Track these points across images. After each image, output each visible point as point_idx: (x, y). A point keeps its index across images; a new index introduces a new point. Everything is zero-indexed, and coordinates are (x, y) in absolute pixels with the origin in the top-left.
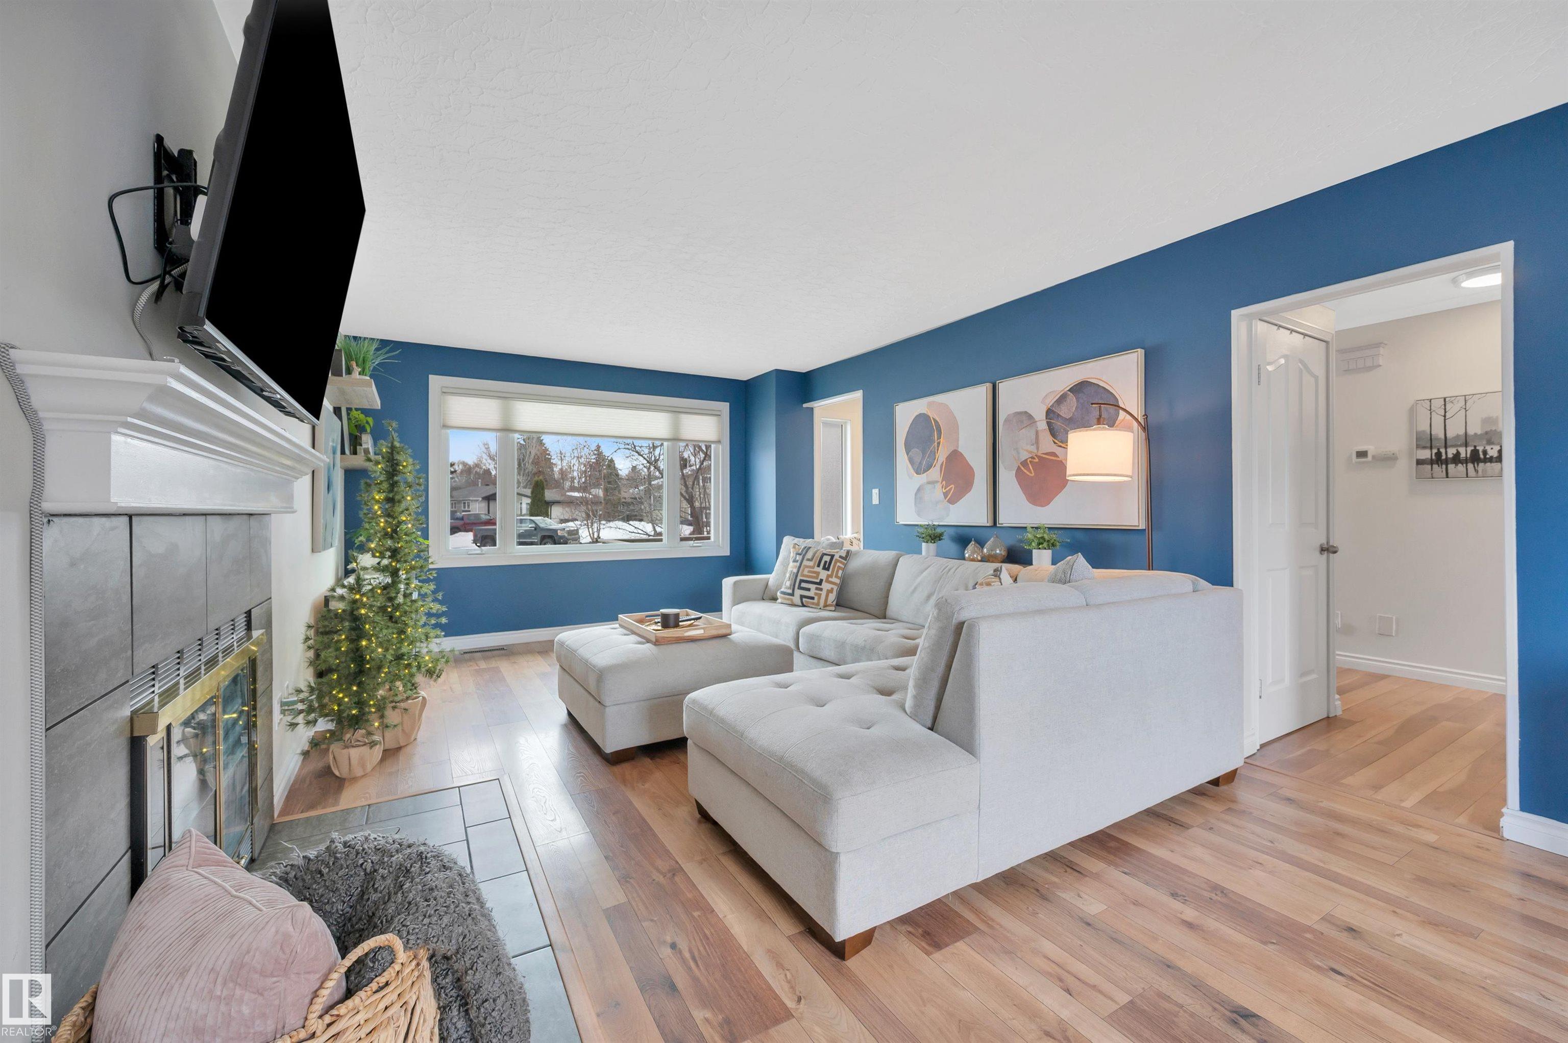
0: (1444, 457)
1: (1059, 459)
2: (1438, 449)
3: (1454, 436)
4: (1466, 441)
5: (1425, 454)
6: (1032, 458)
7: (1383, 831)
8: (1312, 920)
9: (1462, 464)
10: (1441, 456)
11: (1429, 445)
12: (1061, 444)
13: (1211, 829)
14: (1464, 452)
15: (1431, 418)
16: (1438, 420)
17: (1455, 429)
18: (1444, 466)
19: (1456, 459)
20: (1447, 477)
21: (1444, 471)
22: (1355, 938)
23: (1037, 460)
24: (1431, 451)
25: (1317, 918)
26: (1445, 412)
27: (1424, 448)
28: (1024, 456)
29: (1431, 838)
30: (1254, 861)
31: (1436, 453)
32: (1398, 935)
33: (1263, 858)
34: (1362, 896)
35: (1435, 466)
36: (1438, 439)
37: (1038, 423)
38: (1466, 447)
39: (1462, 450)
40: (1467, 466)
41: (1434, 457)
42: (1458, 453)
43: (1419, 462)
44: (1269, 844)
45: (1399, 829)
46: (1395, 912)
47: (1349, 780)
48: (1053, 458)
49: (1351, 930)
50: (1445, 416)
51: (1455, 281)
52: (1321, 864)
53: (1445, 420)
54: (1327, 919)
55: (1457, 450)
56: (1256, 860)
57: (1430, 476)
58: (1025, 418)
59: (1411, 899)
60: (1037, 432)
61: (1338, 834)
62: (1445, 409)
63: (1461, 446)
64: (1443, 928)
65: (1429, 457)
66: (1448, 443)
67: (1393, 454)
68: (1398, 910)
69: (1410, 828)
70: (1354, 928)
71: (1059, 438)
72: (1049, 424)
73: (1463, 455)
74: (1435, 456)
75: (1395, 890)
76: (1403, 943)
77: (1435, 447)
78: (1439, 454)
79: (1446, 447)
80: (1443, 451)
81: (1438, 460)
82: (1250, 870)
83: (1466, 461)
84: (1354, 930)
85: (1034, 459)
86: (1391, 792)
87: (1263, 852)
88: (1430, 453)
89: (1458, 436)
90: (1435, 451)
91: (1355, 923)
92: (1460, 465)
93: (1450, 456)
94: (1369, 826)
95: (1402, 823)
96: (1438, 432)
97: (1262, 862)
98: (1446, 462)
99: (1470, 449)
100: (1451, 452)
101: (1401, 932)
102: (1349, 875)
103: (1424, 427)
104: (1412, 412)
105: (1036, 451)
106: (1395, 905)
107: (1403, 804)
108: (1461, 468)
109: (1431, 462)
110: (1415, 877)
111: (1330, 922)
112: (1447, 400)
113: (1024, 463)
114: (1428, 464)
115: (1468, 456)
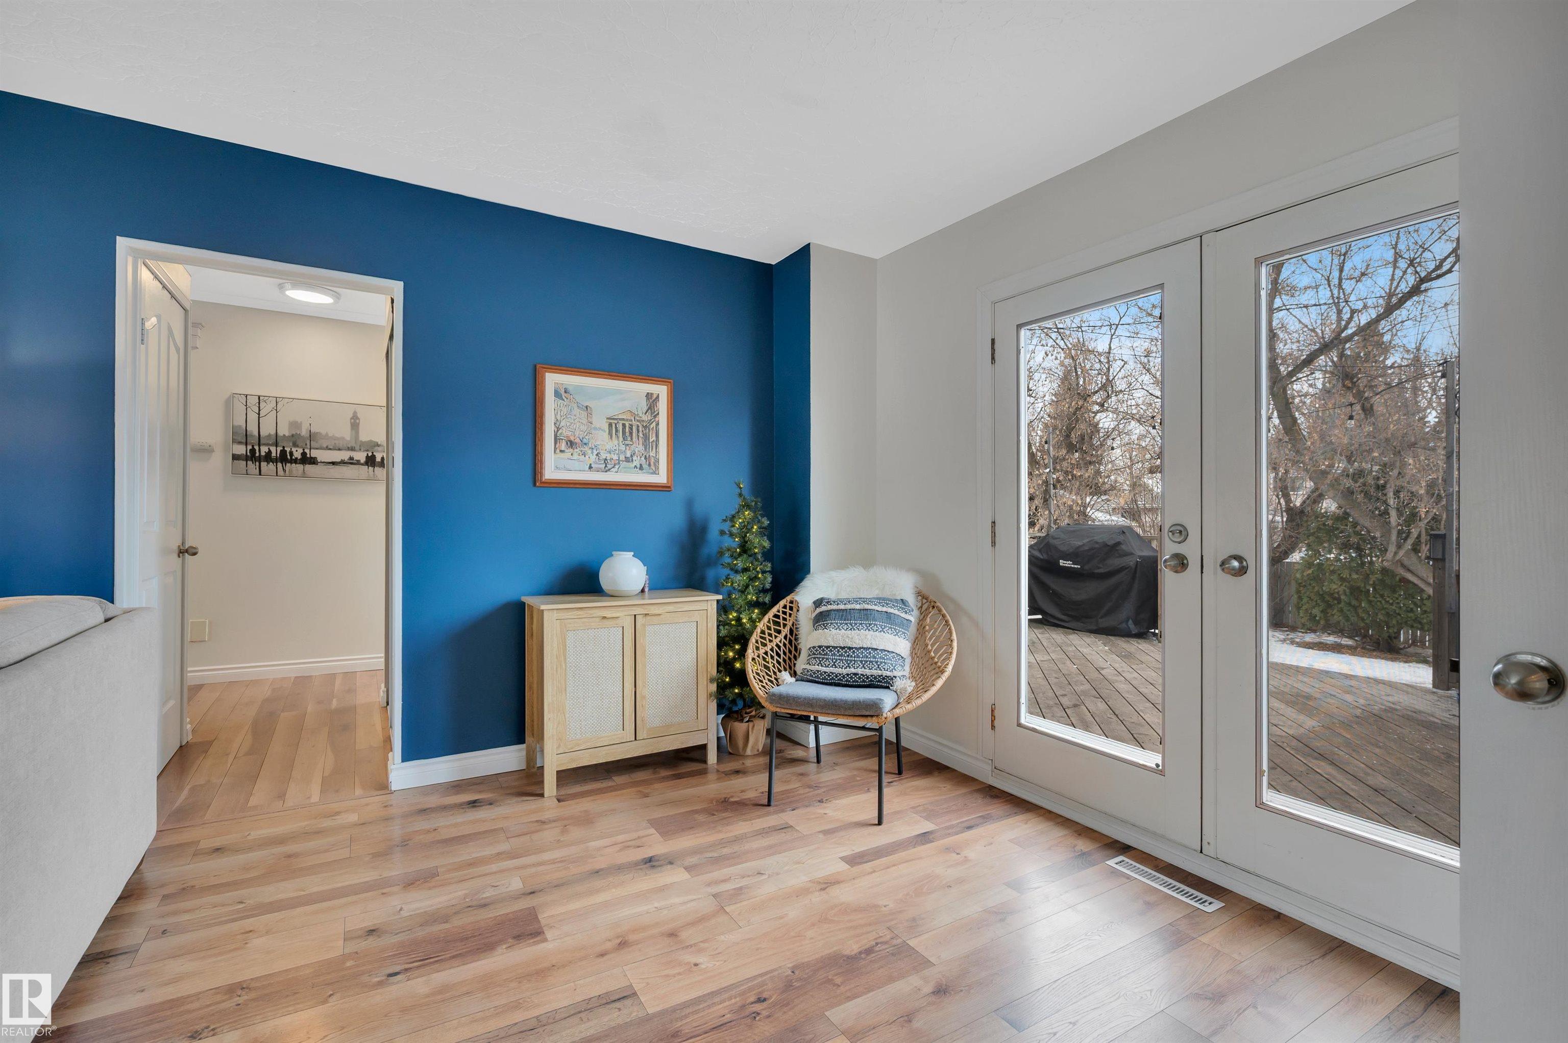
0: (257, 454)
2: (253, 446)
3: (267, 434)
4: (276, 441)
5: (241, 450)
7: (319, 832)
8: (338, 948)
9: (273, 463)
10: (255, 453)
11: (244, 441)
13: (164, 932)
14: (275, 452)
15: (246, 414)
16: (253, 417)
17: (268, 429)
18: (257, 463)
19: (268, 458)
20: (260, 474)
21: (258, 469)
22: (379, 936)
24: (246, 447)
25: (341, 942)
26: (259, 410)
27: (240, 443)
29: (353, 818)
30: (243, 933)
31: (250, 450)
32: (401, 909)
33: (248, 923)
34: (354, 898)
35: (250, 463)
36: (252, 436)
38: (277, 447)
39: (273, 449)
40: (276, 465)
41: (248, 454)
42: (270, 452)
43: (235, 457)
44: (241, 906)
45: (327, 823)
46: (383, 894)
47: (253, 801)
49: (371, 932)
50: (259, 414)
51: (281, 287)
52: (303, 893)
53: (259, 417)
54: (348, 937)
55: (269, 449)
56: (243, 931)
57: (245, 472)
59: (385, 875)
61: (289, 856)
62: (259, 407)
63: (272, 445)
64: (418, 883)
65: (245, 453)
66: (262, 442)
67: (210, 446)
68: (384, 891)
69: (333, 818)
70: (372, 929)
73: (274, 454)
74: (250, 452)
75: (367, 876)
76: (408, 914)
77: (250, 443)
78: (253, 451)
79: (259, 446)
80: (257, 448)
81: (252, 457)
82: (247, 945)
83: (275, 461)
84: (373, 930)
86: (294, 794)
87: (242, 918)
88: (245, 449)
89: (270, 435)
90: (249, 447)
91: (369, 923)
92: (271, 463)
93: (263, 454)
94: (307, 835)
95: (325, 817)
96: (253, 429)
97: (251, 928)
98: (259, 459)
99: (279, 449)
100: (264, 450)
101: (400, 906)
102: (330, 887)
103: (240, 421)
104: (229, 403)
106: (379, 887)
107: (312, 800)
108: (272, 466)
109: (246, 458)
110: (371, 856)
111: (352, 938)
112: (261, 398)
114: (243, 460)
115: (278, 456)
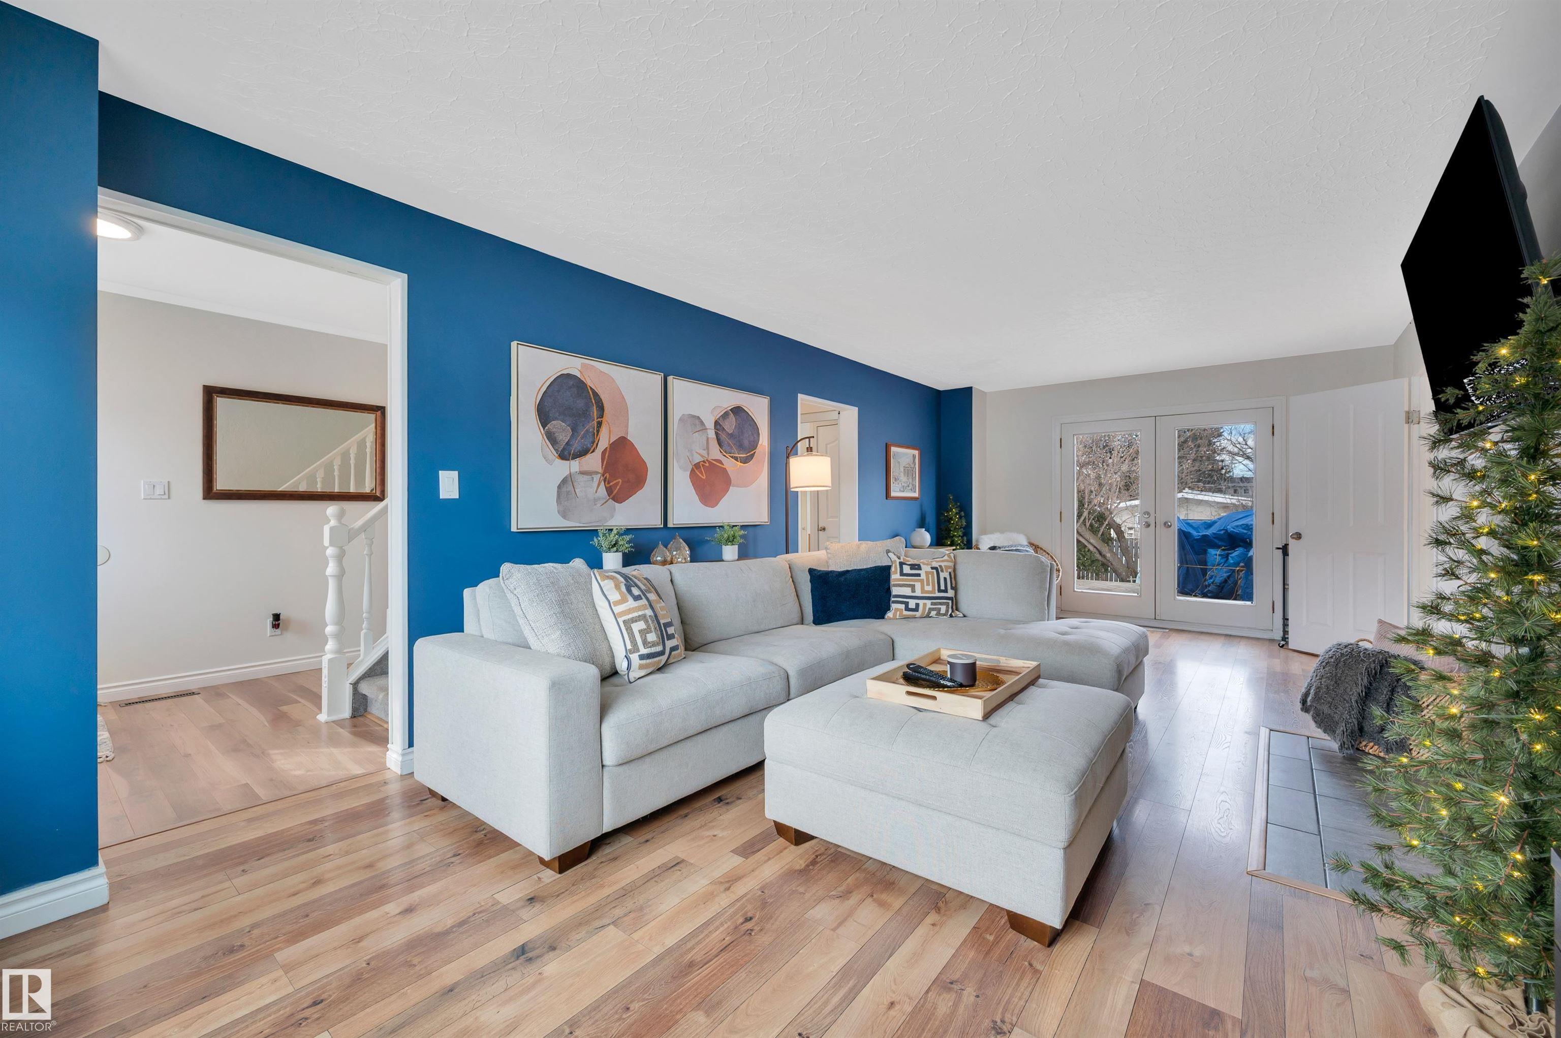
1: (723, 466)
6: (704, 461)
12: (725, 454)
23: (707, 465)
28: (698, 459)
37: (708, 431)
48: (720, 465)
58: (696, 422)
60: (708, 439)
71: (724, 448)
72: (717, 434)
85: (705, 463)
105: (707, 456)
113: (697, 466)
